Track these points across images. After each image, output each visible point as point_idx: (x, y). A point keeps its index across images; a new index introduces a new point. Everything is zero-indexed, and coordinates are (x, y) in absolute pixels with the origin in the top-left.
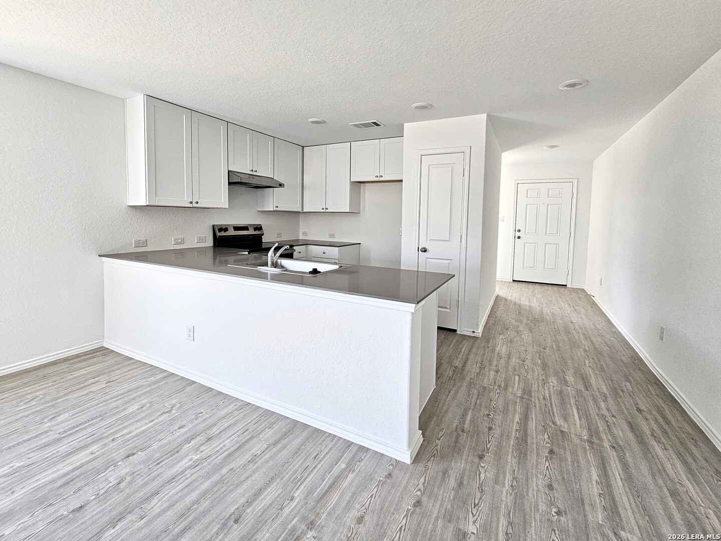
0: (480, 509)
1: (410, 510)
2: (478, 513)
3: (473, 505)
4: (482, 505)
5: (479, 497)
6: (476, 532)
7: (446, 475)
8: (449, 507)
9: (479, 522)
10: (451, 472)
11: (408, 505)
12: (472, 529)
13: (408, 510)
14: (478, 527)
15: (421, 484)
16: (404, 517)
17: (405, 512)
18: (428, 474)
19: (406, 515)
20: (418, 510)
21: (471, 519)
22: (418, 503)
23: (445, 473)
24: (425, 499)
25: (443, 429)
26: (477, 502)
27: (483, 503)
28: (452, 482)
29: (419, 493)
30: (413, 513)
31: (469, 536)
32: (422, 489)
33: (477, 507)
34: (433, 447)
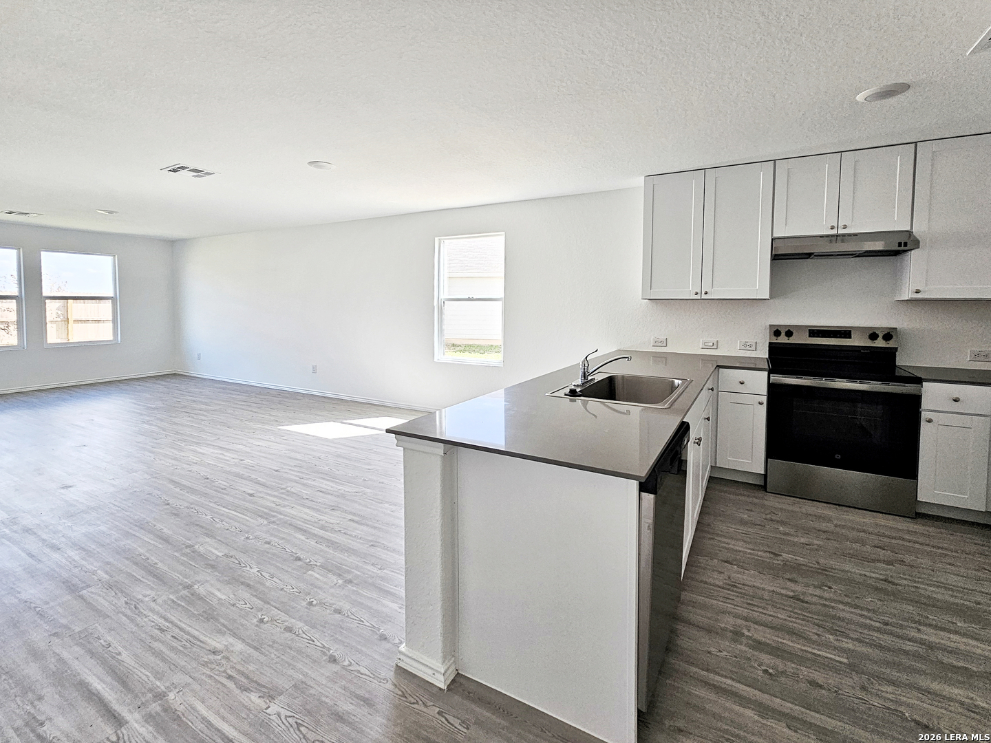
0: (291, 730)
1: (329, 651)
2: (287, 724)
3: (301, 722)
4: (295, 735)
5: (308, 736)
6: (268, 711)
7: (362, 703)
8: (312, 691)
9: (276, 720)
10: (365, 710)
11: (336, 651)
12: (274, 708)
13: (329, 649)
14: (271, 717)
15: (359, 668)
16: (322, 644)
17: (327, 646)
18: (371, 679)
19: (324, 647)
20: (325, 658)
21: (284, 713)
22: (333, 660)
23: (367, 702)
24: (335, 668)
25: (468, 729)
26: (302, 729)
27: (298, 738)
28: (346, 706)
29: (346, 663)
30: (324, 653)
31: (268, 701)
32: (351, 668)
33: (295, 726)
34: (423, 699)
